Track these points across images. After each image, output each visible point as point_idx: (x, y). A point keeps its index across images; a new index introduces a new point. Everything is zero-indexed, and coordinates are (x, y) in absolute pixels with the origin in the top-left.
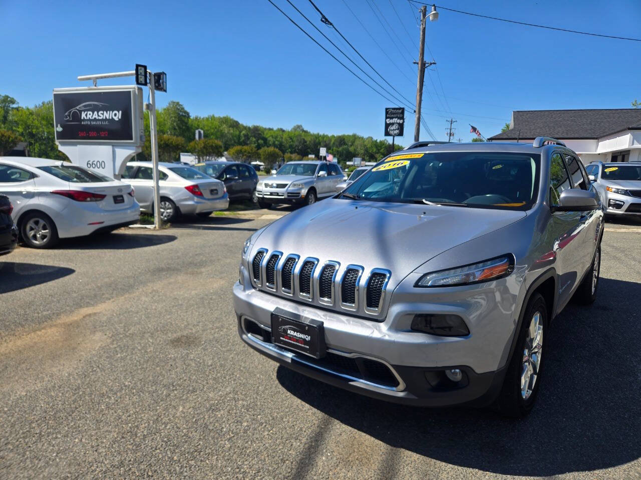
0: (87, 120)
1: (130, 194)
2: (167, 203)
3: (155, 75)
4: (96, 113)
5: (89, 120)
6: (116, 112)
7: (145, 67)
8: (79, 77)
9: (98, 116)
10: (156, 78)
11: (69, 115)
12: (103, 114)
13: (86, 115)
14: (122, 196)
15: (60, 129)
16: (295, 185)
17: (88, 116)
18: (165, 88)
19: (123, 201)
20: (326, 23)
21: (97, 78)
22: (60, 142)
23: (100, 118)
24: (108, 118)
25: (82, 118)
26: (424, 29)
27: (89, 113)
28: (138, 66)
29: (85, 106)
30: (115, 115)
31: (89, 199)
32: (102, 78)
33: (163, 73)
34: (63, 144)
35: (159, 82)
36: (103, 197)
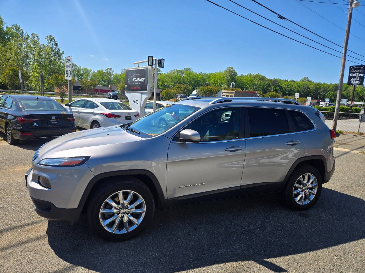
1: (136, 116)
3: (159, 60)
4: (137, 79)
5: (135, 82)
6: (143, 78)
7: (152, 57)
8: (134, 63)
10: (159, 62)
11: (129, 80)
12: (139, 79)
13: (134, 80)
14: (130, 117)
15: (126, 86)
18: (163, 66)
19: (131, 119)
21: (139, 63)
22: (126, 92)
23: (138, 81)
24: (140, 81)
26: (351, 14)
27: (135, 78)
28: (149, 57)
29: (134, 76)
30: (143, 80)
31: (113, 117)
32: (140, 63)
33: (162, 59)
35: (161, 63)
36: (120, 117)
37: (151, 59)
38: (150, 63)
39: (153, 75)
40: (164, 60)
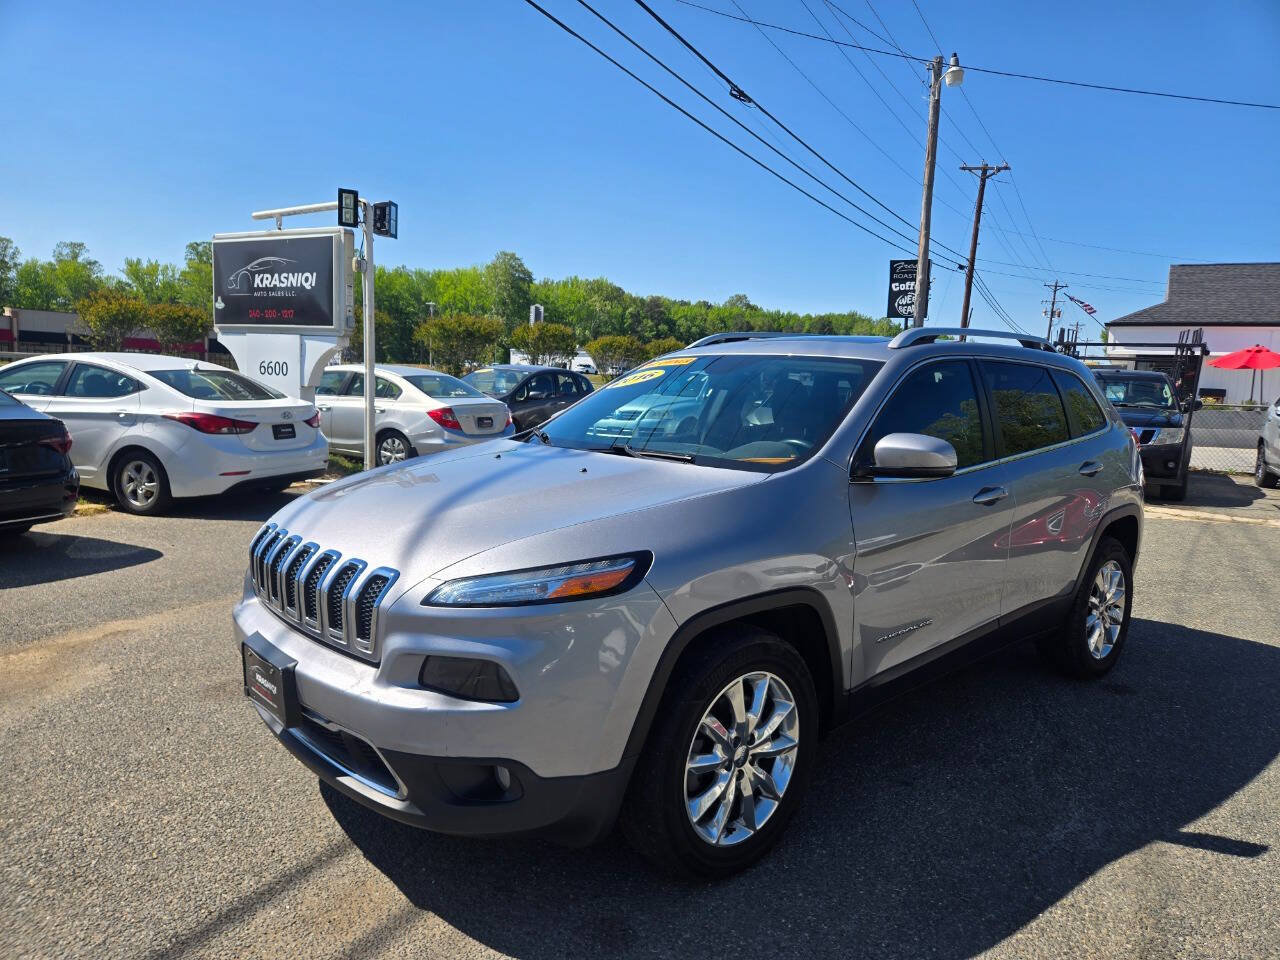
0: (262, 289)
1: (309, 422)
2: (397, 442)
3: (376, 207)
4: (276, 275)
5: (267, 289)
6: (308, 274)
7: (355, 194)
8: (254, 214)
9: (280, 281)
10: (378, 212)
11: (235, 281)
12: (287, 278)
13: (262, 281)
14: (291, 426)
15: (220, 305)
16: (655, 414)
17: (265, 282)
18: (393, 232)
19: (292, 435)
20: (739, 98)
21: (282, 215)
22: (220, 329)
23: (283, 285)
24: (294, 285)
25: (256, 286)
26: (937, 102)
27: (266, 275)
28: (341, 192)
29: (260, 265)
30: (307, 280)
31: (225, 430)
32: (289, 214)
33: (391, 204)
34: (225, 331)
35: (383, 219)
36: (251, 426)
37: (348, 200)
38: (348, 216)
39: (358, 262)
40: (396, 206)
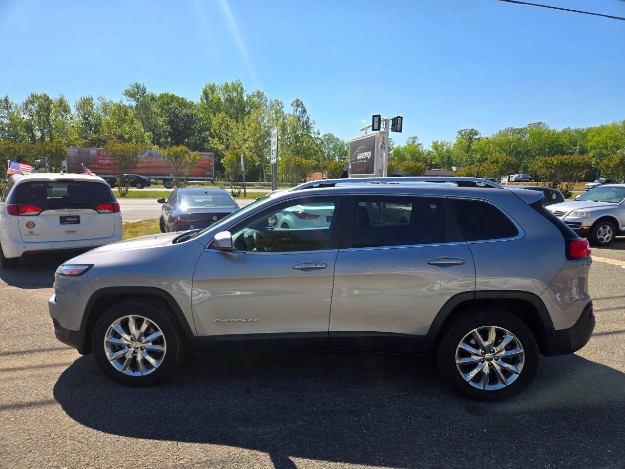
0: (359, 160)
4: (363, 154)
7: (379, 116)
8: (361, 129)
9: (363, 156)
10: (393, 122)
11: (354, 157)
12: (365, 154)
17: (360, 157)
18: (399, 130)
21: (367, 128)
23: (363, 158)
24: (366, 157)
25: (358, 158)
27: (360, 154)
28: (374, 116)
29: (359, 150)
30: (368, 155)
33: (398, 117)
36: (317, 217)
37: (376, 119)
38: (376, 126)
39: (381, 146)
40: (402, 118)
